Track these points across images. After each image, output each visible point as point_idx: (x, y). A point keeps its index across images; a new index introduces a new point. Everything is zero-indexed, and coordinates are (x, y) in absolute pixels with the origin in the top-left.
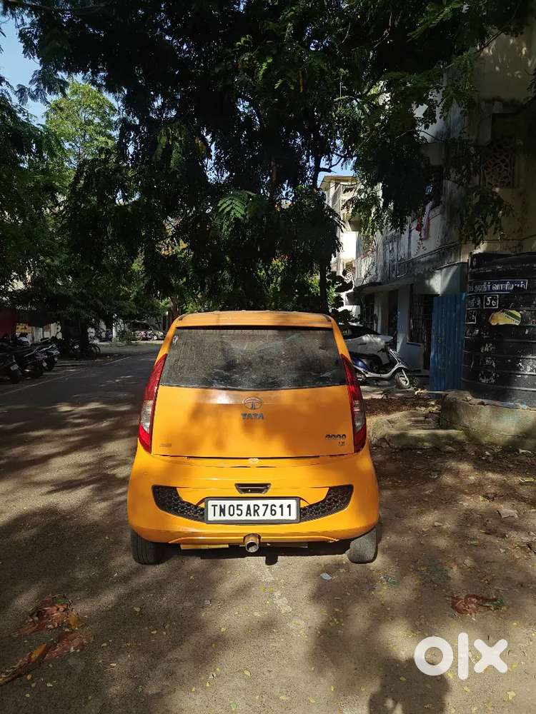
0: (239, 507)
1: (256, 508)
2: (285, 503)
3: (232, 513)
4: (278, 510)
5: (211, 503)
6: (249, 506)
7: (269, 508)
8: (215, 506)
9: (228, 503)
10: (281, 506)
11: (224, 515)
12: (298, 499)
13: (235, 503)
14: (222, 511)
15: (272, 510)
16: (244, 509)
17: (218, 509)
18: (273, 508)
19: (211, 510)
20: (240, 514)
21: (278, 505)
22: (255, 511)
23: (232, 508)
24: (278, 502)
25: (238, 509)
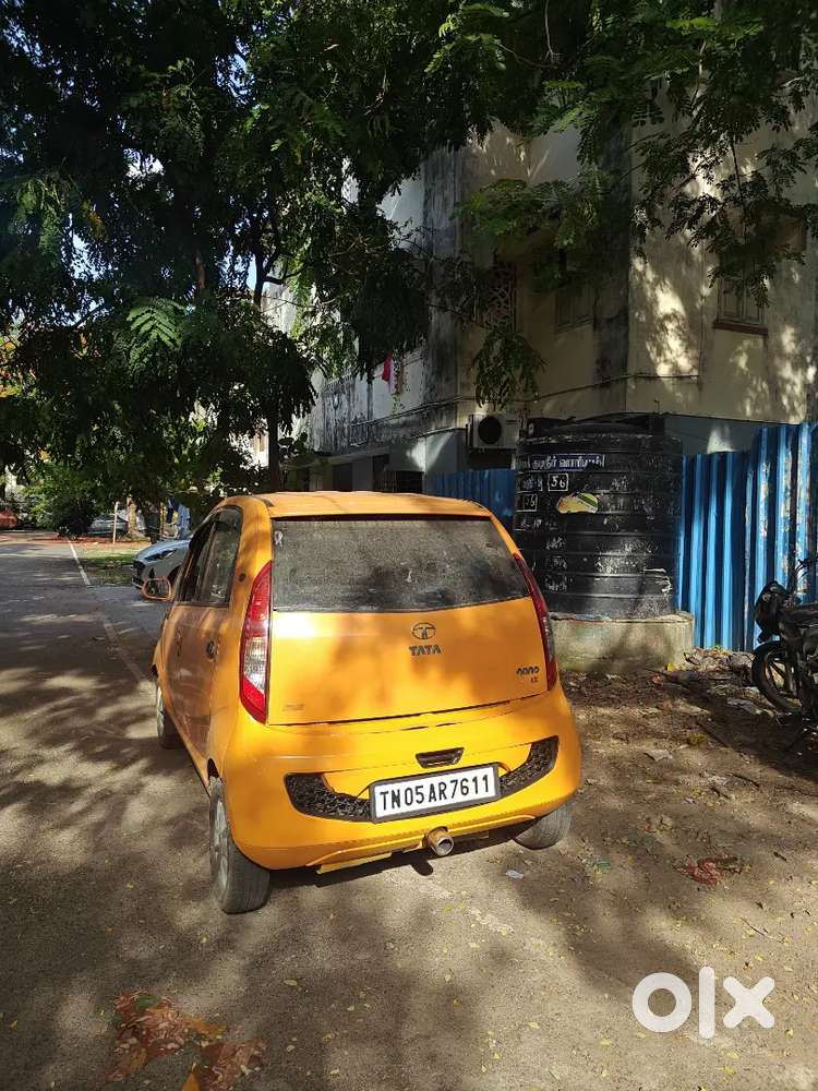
0: (419, 790)
1: (442, 787)
2: (480, 773)
3: (409, 801)
4: (471, 785)
5: (378, 790)
6: (432, 787)
7: (459, 784)
8: (384, 794)
9: (402, 786)
10: (475, 780)
11: (399, 806)
12: (496, 765)
13: (412, 784)
14: (396, 799)
15: (462, 787)
16: (426, 791)
17: (389, 797)
18: (465, 784)
19: (379, 800)
20: (420, 800)
21: (470, 779)
22: (442, 792)
23: (409, 792)
24: (470, 775)
25: (417, 793)
